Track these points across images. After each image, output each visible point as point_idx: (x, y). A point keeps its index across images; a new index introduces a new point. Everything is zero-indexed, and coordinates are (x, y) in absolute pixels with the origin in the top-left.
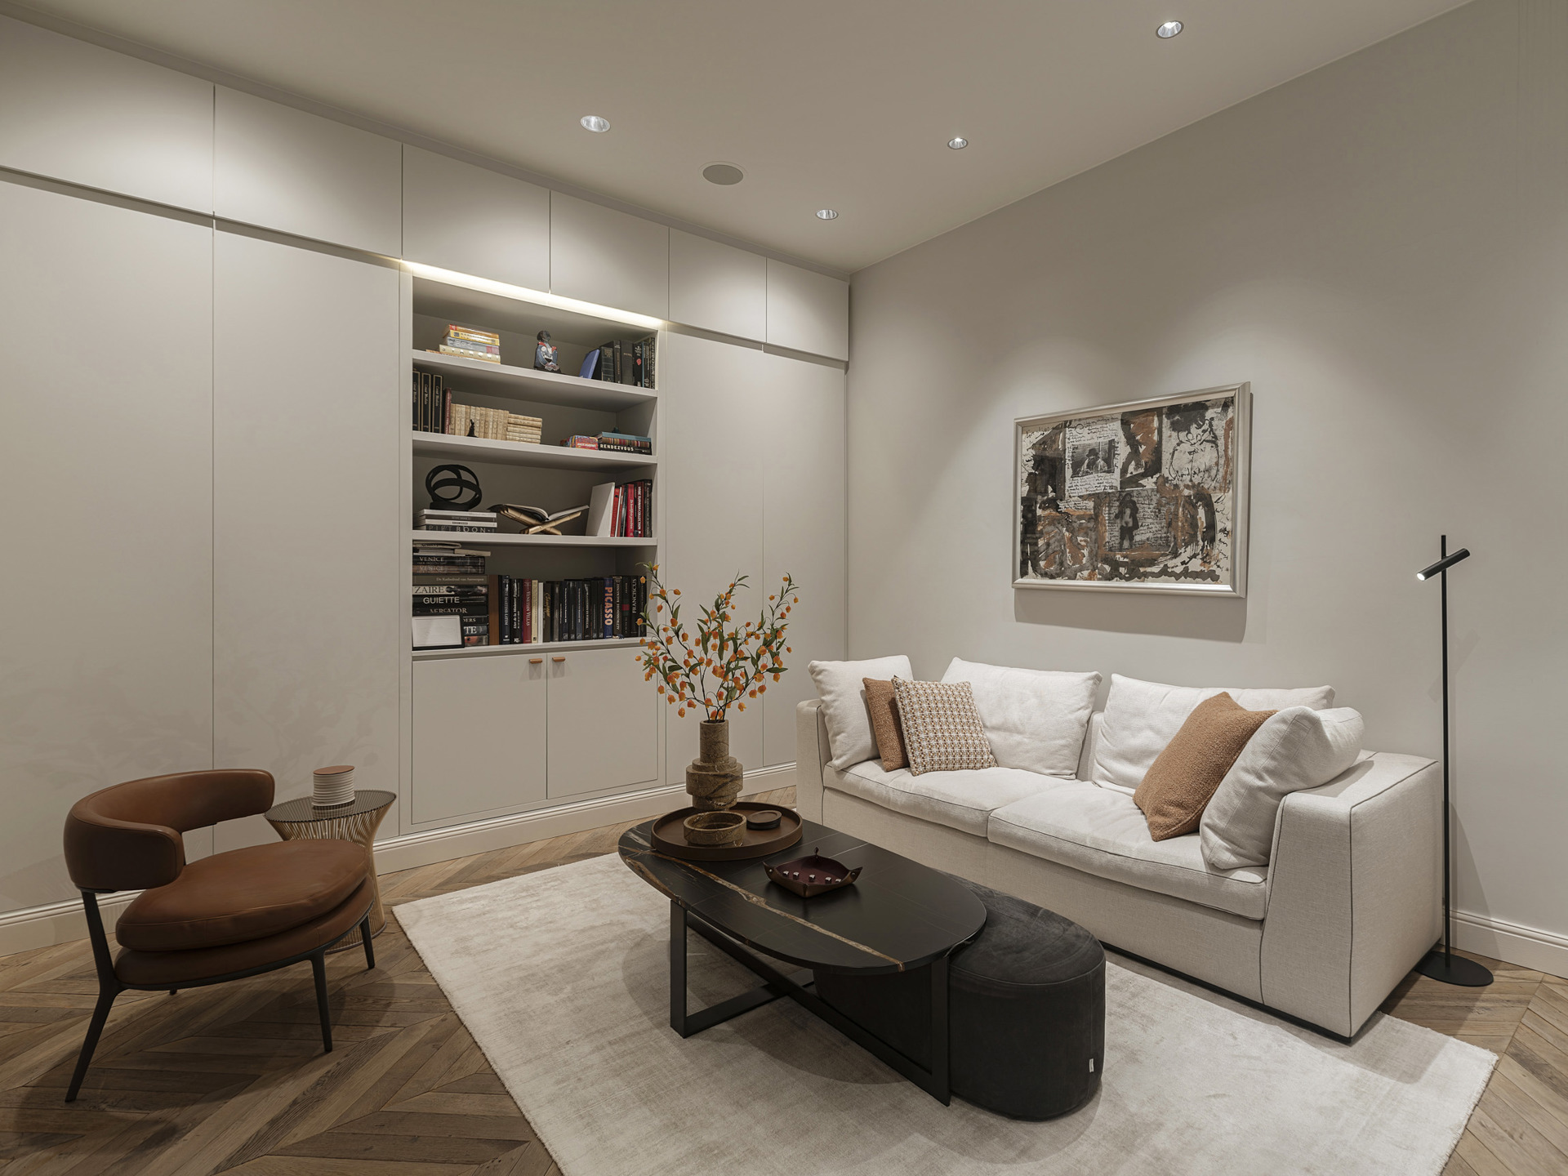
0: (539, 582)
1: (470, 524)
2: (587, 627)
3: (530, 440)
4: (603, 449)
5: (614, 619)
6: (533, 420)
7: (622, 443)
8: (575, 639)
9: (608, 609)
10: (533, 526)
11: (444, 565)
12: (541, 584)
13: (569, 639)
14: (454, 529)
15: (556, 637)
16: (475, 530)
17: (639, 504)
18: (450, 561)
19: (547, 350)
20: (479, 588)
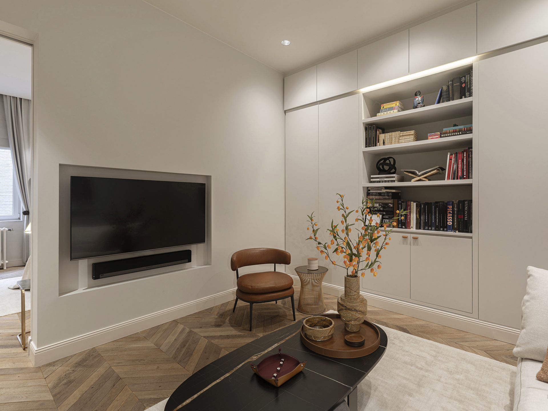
0: (414, 202)
1: (386, 179)
2: (437, 224)
3: (408, 141)
4: (443, 137)
5: (453, 222)
6: (410, 132)
7: (455, 131)
8: (431, 230)
9: (449, 217)
10: (414, 178)
11: (378, 196)
12: (415, 204)
13: (428, 229)
14: (379, 182)
15: (422, 228)
16: (387, 182)
17: (465, 161)
18: (380, 194)
19: (419, 99)
20: (390, 204)
